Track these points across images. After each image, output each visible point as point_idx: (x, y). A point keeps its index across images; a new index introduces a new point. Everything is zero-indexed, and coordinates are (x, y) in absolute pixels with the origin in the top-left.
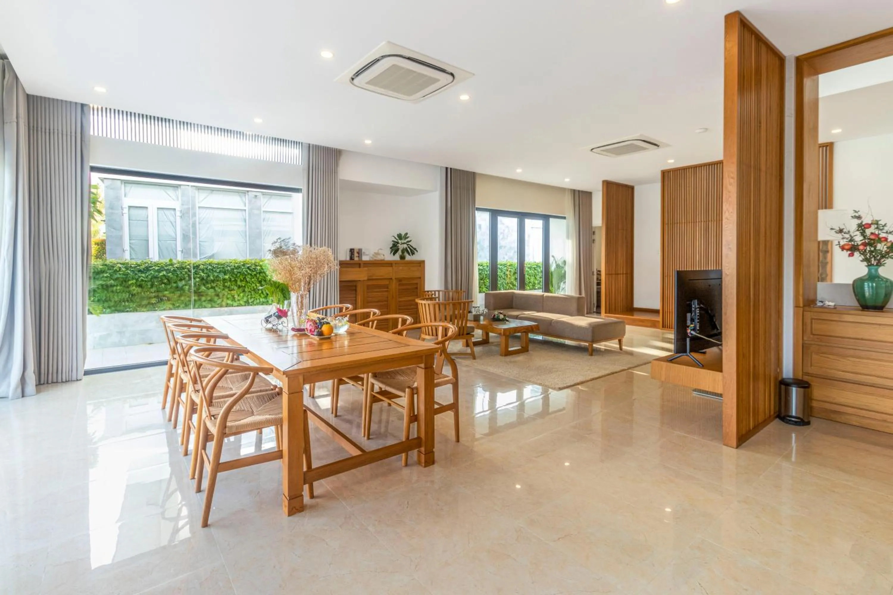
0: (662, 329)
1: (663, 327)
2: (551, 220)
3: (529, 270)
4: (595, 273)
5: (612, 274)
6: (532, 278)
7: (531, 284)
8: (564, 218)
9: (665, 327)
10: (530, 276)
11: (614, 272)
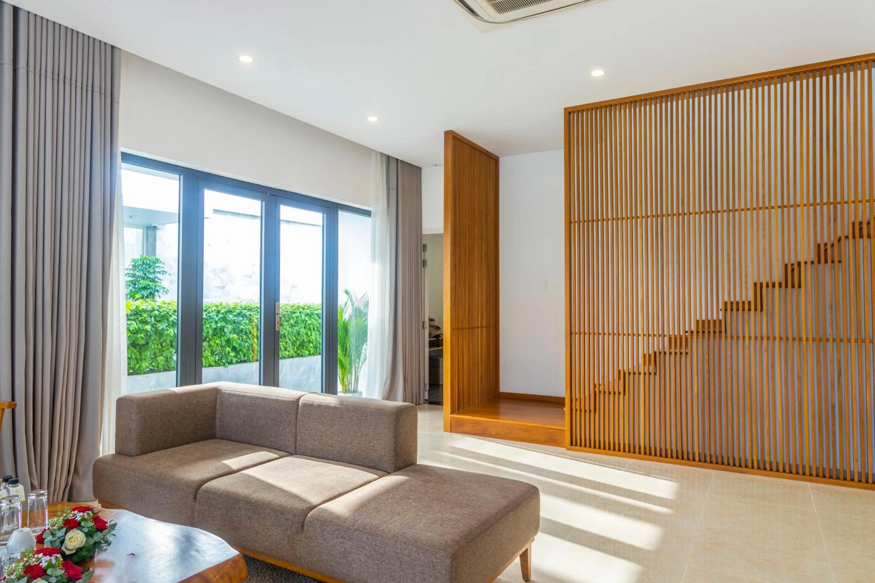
0: (569, 449)
1: (572, 444)
2: (342, 215)
3: (307, 318)
4: (427, 324)
5: (462, 329)
6: (313, 333)
7: (311, 345)
8: (368, 213)
9: (576, 445)
10: (310, 329)
11: (466, 325)
